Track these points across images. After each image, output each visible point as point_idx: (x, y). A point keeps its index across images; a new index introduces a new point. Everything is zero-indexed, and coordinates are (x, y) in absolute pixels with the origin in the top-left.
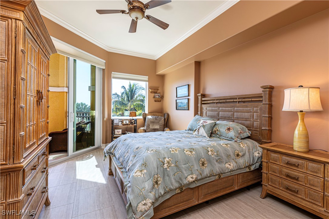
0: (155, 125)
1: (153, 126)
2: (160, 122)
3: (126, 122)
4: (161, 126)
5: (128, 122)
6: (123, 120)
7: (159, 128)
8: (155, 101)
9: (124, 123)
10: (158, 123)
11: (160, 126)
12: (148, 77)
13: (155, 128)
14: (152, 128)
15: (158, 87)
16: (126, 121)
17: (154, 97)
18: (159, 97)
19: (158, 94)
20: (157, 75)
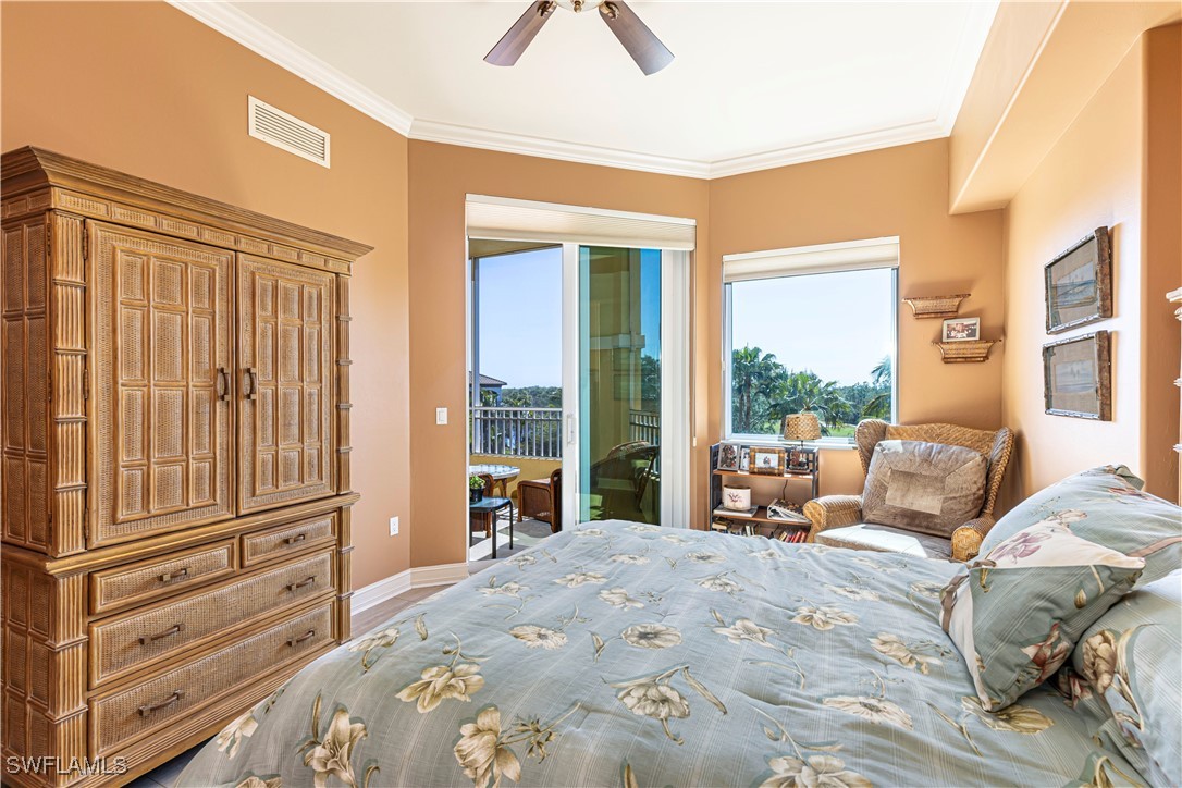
0: (921, 491)
1: (903, 496)
2: (949, 480)
3: (765, 462)
4: (951, 504)
5: (774, 461)
6: (754, 450)
7: (937, 512)
8: (946, 360)
9: (760, 463)
10: (938, 482)
11: (944, 501)
12: (896, 239)
13: (915, 508)
14: (898, 503)
15: (970, 283)
16: (769, 456)
17: (938, 340)
18: (972, 334)
19: (967, 322)
20: (954, 215)
